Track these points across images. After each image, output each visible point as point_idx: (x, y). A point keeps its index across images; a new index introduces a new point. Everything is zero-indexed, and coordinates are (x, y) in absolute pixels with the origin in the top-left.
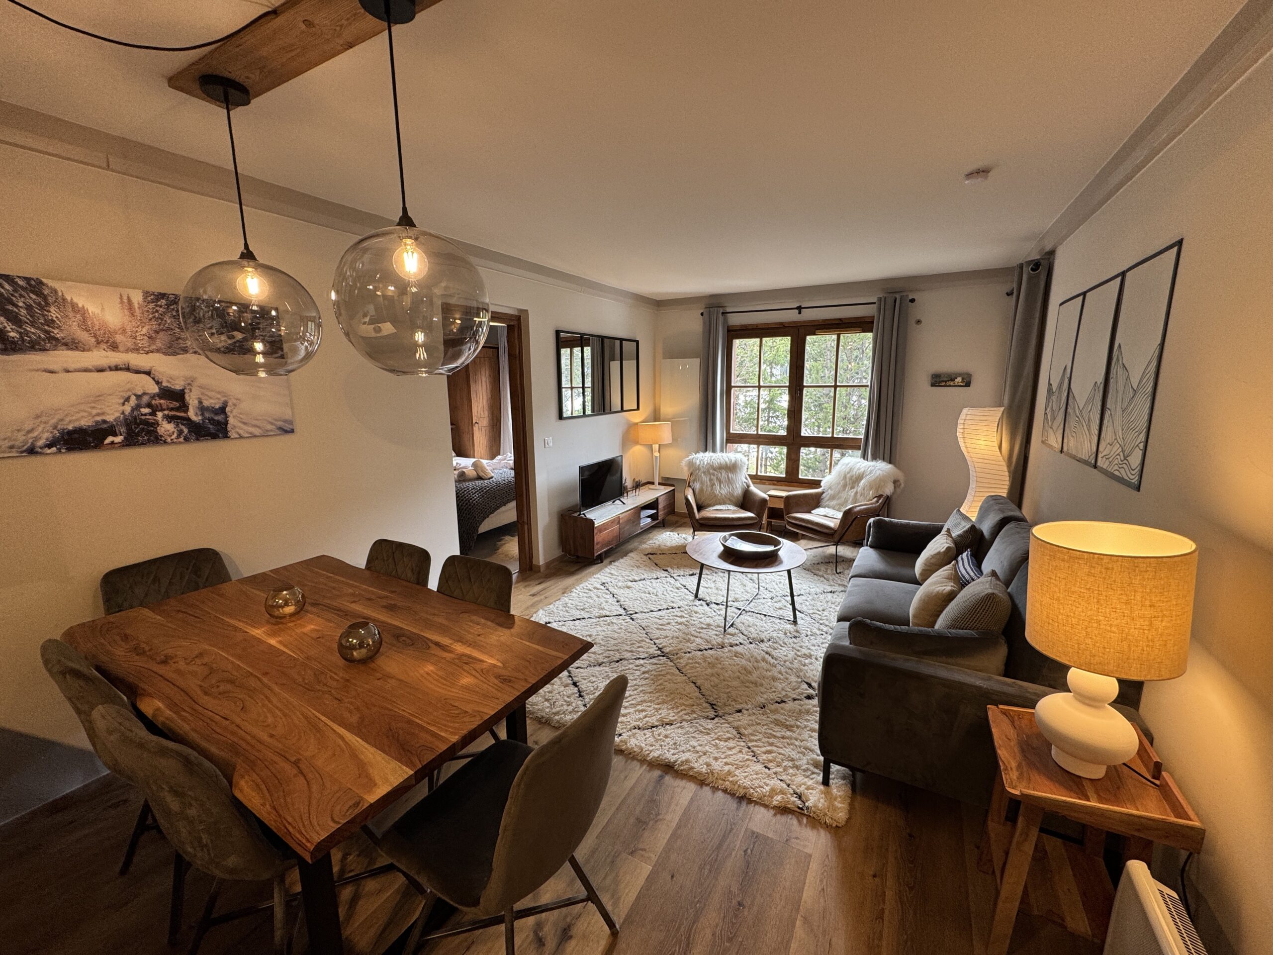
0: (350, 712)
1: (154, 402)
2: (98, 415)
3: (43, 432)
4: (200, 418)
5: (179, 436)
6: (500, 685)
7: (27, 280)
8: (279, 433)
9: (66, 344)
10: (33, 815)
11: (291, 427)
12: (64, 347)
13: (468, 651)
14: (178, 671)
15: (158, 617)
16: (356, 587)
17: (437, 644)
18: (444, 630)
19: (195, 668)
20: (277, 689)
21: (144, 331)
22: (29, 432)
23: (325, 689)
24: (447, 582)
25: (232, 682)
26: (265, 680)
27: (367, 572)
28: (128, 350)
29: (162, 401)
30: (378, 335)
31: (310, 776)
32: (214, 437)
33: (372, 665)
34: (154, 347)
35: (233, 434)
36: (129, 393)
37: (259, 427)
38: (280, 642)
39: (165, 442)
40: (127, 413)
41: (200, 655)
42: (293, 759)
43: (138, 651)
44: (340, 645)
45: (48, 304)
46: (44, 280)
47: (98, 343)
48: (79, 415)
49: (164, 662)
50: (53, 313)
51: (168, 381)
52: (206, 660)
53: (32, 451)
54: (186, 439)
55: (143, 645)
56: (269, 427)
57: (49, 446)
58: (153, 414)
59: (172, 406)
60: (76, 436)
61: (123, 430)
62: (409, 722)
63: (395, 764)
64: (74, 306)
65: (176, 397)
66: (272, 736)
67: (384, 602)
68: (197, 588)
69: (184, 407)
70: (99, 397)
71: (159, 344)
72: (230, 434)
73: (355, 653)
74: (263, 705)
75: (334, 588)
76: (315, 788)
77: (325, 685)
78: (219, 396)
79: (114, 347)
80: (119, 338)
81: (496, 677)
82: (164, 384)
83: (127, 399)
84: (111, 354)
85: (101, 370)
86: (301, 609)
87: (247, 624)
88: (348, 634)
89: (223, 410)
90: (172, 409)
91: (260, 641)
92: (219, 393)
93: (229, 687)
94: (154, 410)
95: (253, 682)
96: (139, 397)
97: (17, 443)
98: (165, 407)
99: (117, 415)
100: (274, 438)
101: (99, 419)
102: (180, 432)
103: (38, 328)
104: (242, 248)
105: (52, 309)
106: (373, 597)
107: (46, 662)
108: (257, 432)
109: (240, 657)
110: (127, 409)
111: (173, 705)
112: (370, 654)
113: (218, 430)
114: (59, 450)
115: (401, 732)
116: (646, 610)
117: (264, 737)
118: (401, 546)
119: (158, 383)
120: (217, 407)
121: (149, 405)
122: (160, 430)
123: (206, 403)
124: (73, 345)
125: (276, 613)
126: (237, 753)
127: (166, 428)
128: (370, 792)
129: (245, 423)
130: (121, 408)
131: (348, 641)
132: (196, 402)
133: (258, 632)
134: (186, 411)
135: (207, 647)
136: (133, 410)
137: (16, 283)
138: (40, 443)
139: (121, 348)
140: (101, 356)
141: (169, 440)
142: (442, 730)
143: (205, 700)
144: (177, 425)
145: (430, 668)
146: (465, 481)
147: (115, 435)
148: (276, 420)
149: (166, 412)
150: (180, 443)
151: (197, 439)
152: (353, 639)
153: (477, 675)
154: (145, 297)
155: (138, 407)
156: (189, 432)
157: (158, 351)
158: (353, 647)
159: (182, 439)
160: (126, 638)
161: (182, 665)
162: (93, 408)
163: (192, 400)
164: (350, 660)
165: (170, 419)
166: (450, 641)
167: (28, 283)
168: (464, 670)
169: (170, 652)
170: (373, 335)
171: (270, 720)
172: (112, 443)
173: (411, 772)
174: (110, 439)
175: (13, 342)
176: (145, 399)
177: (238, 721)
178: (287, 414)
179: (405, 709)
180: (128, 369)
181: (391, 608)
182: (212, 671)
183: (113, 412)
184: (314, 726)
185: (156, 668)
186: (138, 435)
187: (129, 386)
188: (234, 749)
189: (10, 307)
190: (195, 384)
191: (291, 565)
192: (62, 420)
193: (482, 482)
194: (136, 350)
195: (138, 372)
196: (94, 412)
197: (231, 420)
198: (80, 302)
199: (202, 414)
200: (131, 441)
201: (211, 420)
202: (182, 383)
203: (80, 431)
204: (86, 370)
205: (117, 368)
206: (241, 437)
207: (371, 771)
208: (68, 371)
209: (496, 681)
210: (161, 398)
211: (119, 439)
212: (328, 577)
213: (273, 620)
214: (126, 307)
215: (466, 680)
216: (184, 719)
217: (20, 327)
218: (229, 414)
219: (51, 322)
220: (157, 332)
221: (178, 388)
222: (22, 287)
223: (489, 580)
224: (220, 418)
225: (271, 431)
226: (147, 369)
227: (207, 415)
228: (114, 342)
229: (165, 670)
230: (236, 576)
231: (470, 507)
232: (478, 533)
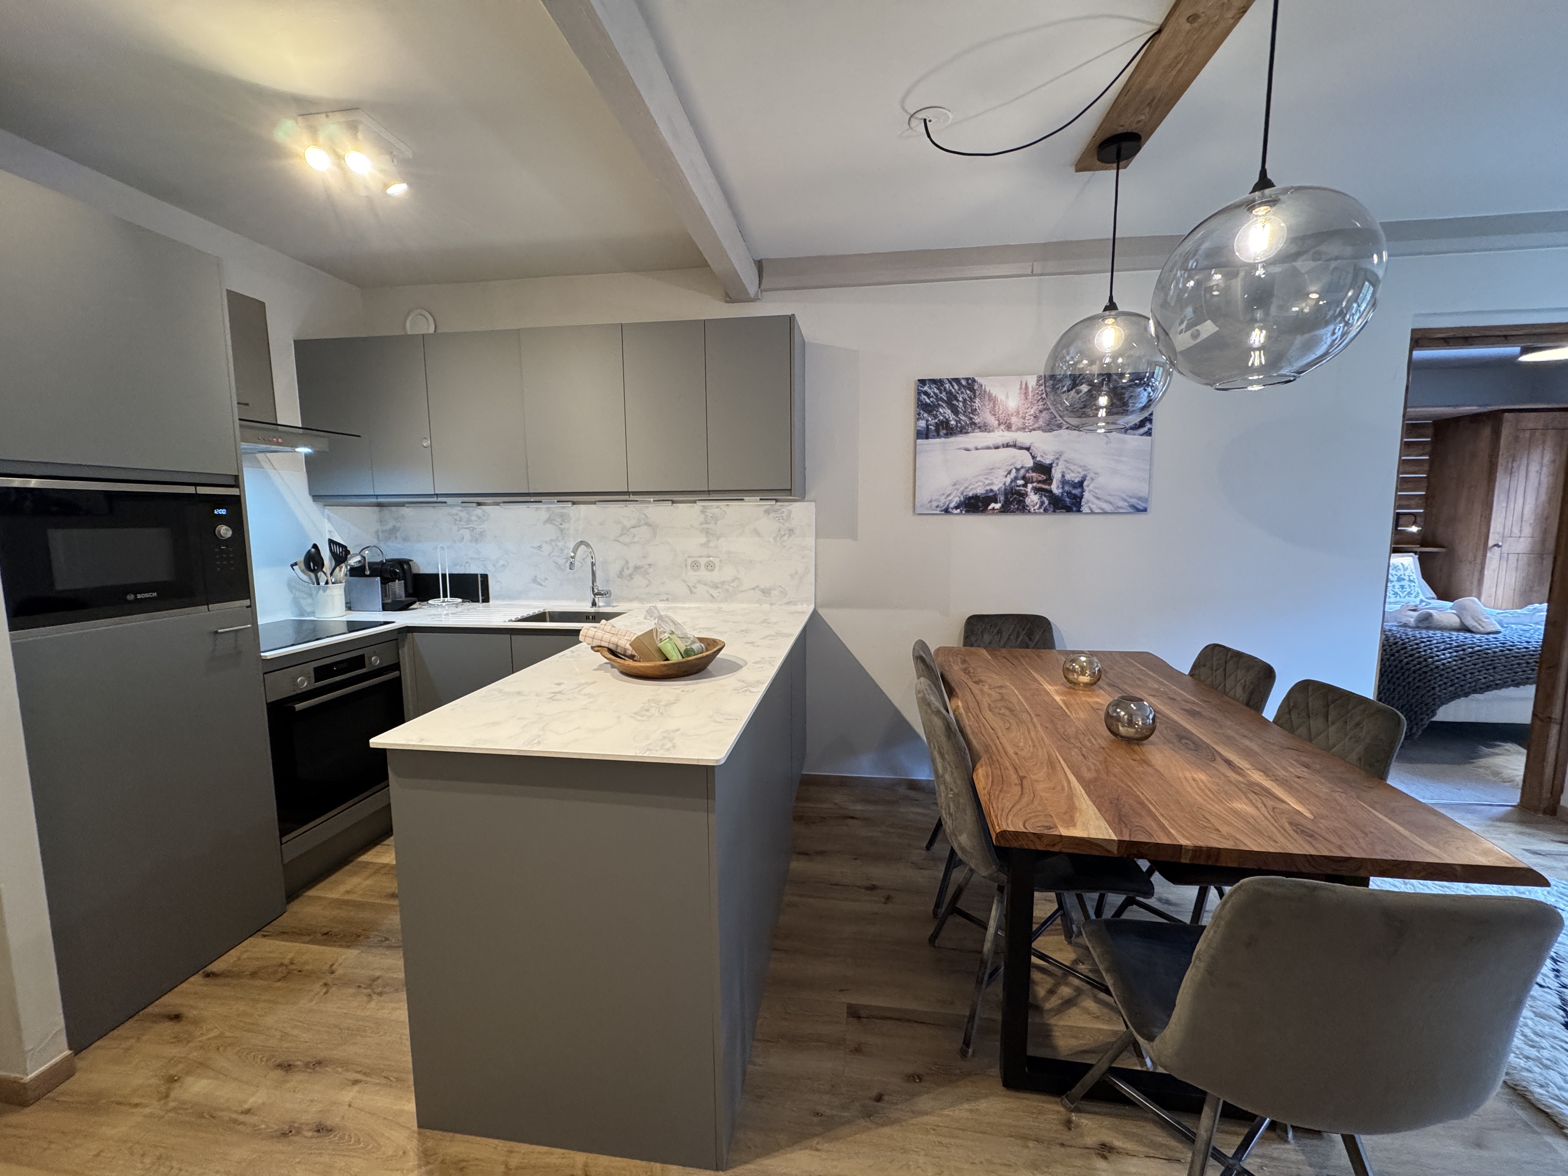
0: (1089, 769)
1: (1027, 475)
2: (989, 484)
3: (955, 497)
4: (1060, 491)
5: (1040, 507)
6: (1292, 833)
7: (967, 379)
8: (1131, 511)
9: (979, 428)
10: (900, 782)
11: (1144, 505)
12: (978, 430)
13: (1268, 784)
14: (982, 691)
15: (989, 657)
16: (1164, 685)
17: (1229, 763)
18: (1247, 753)
19: (993, 693)
20: (1039, 728)
21: (1032, 412)
22: (948, 496)
23: (1079, 745)
24: (1289, 712)
25: (1011, 711)
26: (1035, 719)
27: (1190, 678)
28: (1018, 429)
29: (1034, 474)
31: (1026, 790)
32: (1069, 510)
33: (1136, 748)
34: (1036, 425)
35: (1085, 509)
36: (1012, 467)
37: (1111, 503)
38: (1063, 701)
39: (1029, 512)
40: (1007, 484)
41: (1001, 687)
42: (1021, 774)
43: (966, 671)
44: (1108, 713)
45: (975, 396)
46: (976, 378)
47: (999, 425)
48: (977, 485)
49: (977, 683)
50: (977, 403)
51: (1042, 456)
52: (1003, 691)
53: (947, 511)
54: (1046, 510)
55: (971, 669)
56: (1121, 504)
57: (956, 508)
58: (1025, 486)
59: (1040, 479)
60: (972, 501)
61: (1002, 498)
62: (1142, 804)
63: (1103, 824)
64: (990, 395)
65: (1044, 470)
66: (1016, 754)
67: (1188, 706)
68: (1025, 648)
69: (1049, 480)
70: (991, 470)
71: (1041, 422)
72: (1082, 509)
73: (1121, 728)
74: (1023, 734)
75: (1139, 679)
76: (1025, 800)
77: (1081, 743)
78: (1080, 470)
79: (1009, 427)
80: (1014, 420)
81: (1290, 823)
82: (1038, 459)
83: (1009, 472)
84: (1006, 433)
85: (997, 448)
86: (1095, 683)
87: (1045, 680)
88: (1117, 704)
89: (1080, 484)
90: (1039, 482)
91: (1047, 693)
92: (1081, 467)
93: (1007, 713)
94: (1027, 481)
95: (1025, 716)
96: (1018, 470)
97: (941, 504)
98: (1035, 480)
99: (1001, 485)
100: (1124, 517)
101: (988, 488)
102: (1042, 503)
103: (966, 416)
104: (1106, 302)
105: (977, 400)
106: (1178, 698)
107: (914, 649)
108: (1108, 508)
109: (1026, 699)
110: (1008, 480)
111: (967, 709)
112: (1138, 736)
113: (1073, 504)
114: (961, 511)
115: (1127, 806)
117: (1011, 751)
118: (1239, 655)
119: (1034, 457)
120: (1076, 480)
121: (1024, 478)
122: (1028, 501)
123: (1068, 477)
124: (984, 428)
125: (1071, 677)
126: (987, 751)
127: (1033, 499)
128: (1068, 827)
129: (1098, 498)
130: (1004, 480)
131: (1115, 711)
132: (1060, 475)
133: (1048, 687)
134: (1050, 484)
135: (1009, 684)
136: (1011, 482)
137: (961, 384)
138: (952, 505)
139: (1014, 428)
140: (1000, 436)
141: (1032, 510)
142: (1173, 827)
143: (988, 715)
144: (1041, 497)
145: (1202, 776)
147: (996, 502)
148: (1131, 497)
149: (1035, 484)
150: (1040, 513)
151: (1054, 511)
152: (1122, 710)
153: (1263, 810)
154: (1038, 381)
155: (1016, 478)
156: (1049, 503)
157: (1039, 428)
158: (1118, 719)
159: (1042, 510)
160: (964, 662)
161: (986, 688)
162: (987, 479)
163: (1056, 474)
164: (1115, 733)
165: (1037, 490)
166: (1248, 766)
167: (968, 383)
168: (1247, 798)
169: (983, 678)
171: (1021, 744)
172: (993, 509)
173: (1114, 837)
174: (993, 505)
175: (952, 429)
176: (1022, 472)
177: (1000, 734)
178: (1143, 490)
179: (1146, 793)
180: (1015, 446)
181: (1192, 714)
182: (1002, 699)
183: (999, 483)
184: (1052, 764)
185: (971, 684)
186: (1011, 503)
187: (1013, 461)
188: (987, 748)
189: (955, 402)
190: (1062, 458)
191: (1110, 653)
192: (967, 488)
194: (1023, 429)
195: (1021, 448)
196: (987, 482)
197: (1086, 495)
198: (994, 392)
199: (1063, 488)
200: (1005, 510)
201: (1069, 493)
202: (1052, 457)
203: (976, 497)
204: (988, 448)
205: (1008, 446)
206: (1092, 513)
207: (1078, 815)
208: (977, 449)
209: (1287, 826)
210: (1034, 471)
211: (998, 506)
212: (1140, 669)
213: (1068, 685)
214: (1023, 391)
215: (1241, 806)
216: (968, 717)
217: (957, 416)
218: (1085, 488)
219: (974, 411)
220: (1041, 411)
221: (1048, 462)
222: (964, 386)
223: (1358, 725)
224: (1076, 492)
225: (1120, 508)
226: (1027, 445)
227: (1066, 488)
228: (1010, 423)
229: (975, 688)
230: (1058, 646)
231: (1425, 669)
232: (1434, 719)
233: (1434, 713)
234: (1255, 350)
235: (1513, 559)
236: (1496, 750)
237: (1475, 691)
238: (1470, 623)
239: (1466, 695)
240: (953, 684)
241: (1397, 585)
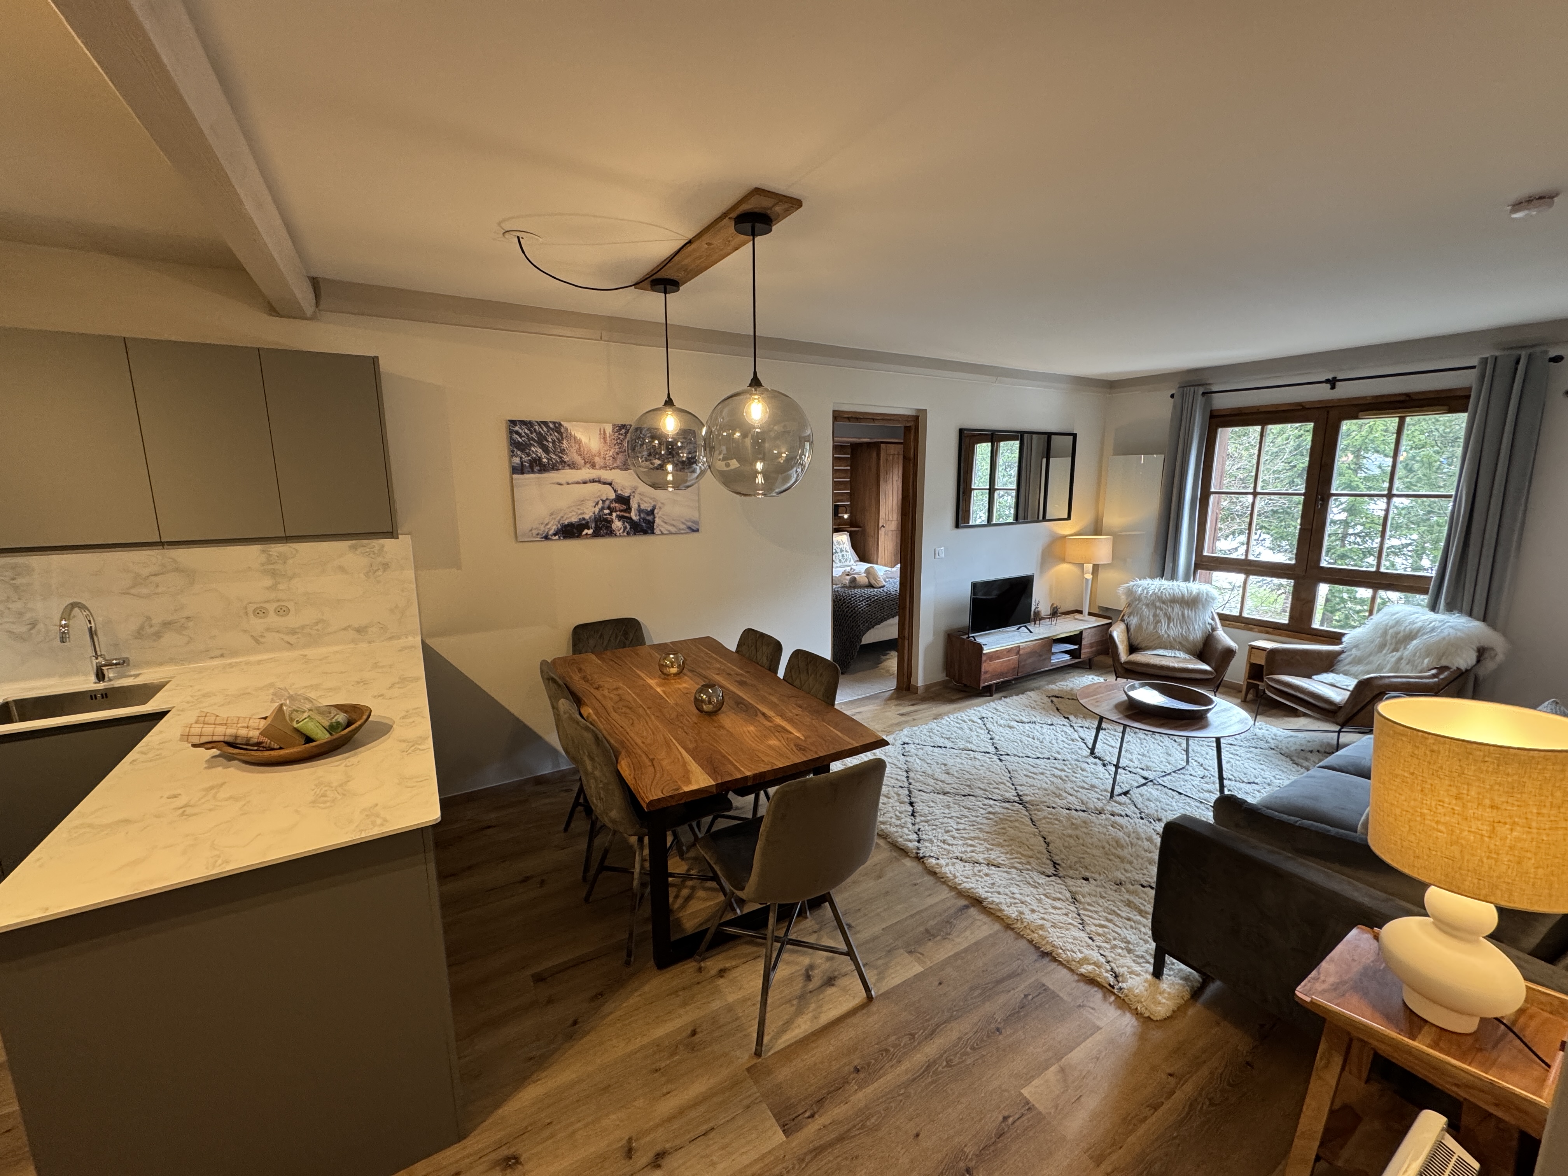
0: (691, 741)
1: (612, 505)
2: (581, 514)
3: (553, 525)
4: (638, 518)
5: (624, 531)
6: (796, 751)
7: (554, 423)
8: (688, 531)
9: (569, 465)
10: (527, 781)
11: (697, 527)
12: (568, 468)
13: (784, 724)
14: (604, 696)
15: (599, 662)
16: (724, 664)
17: (764, 714)
18: (773, 706)
19: (612, 696)
20: (653, 718)
21: (611, 454)
22: (547, 524)
23: (680, 725)
24: (791, 671)
25: (630, 708)
26: (648, 711)
27: (736, 654)
28: (601, 468)
29: (617, 505)
30: (729, 468)
31: (657, 769)
32: (645, 532)
33: (714, 718)
34: (615, 465)
35: (657, 531)
36: (599, 499)
37: (674, 526)
38: (663, 691)
39: (616, 535)
40: (596, 513)
41: (617, 689)
42: (651, 757)
43: (585, 678)
44: (695, 698)
45: (562, 438)
46: (562, 423)
47: (585, 463)
48: (571, 514)
49: (597, 688)
50: (565, 444)
51: (621, 490)
52: (620, 692)
53: (546, 538)
54: (628, 534)
55: (588, 677)
56: (684, 527)
57: (555, 535)
58: (611, 514)
59: (622, 508)
60: (569, 528)
61: (593, 525)
62: (724, 756)
63: (706, 776)
64: (575, 438)
65: (624, 501)
66: (643, 743)
67: (738, 678)
68: (624, 647)
69: (629, 509)
70: (582, 501)
71: (618, 463)
72: (655, 531)
73: (704, 707)
74: (643, 725)
75: (708, 662)
76: (658, 775)
77: (681, 722)
78: (651, 501)
79: (593, 466)
80: (597, 459)
81: (795, 745)
82: (619, 492)
83: (597, 504)
84: (592, 471)
85: (585, 483)
86: (681, 672)
87: (647, 675)
88: (700, 691)
89: (652, 512)
90: (621, 511)
91: (651, 687)
92: (651, 498)
93: (628, 711)
94: (612, 510)
95: (641, 711)
96: (604, 501)
97: (541, 532)
98: (618, 509)
99: (591, 514)
100: (684, 535)
101: (581, 517)
102: (625, 528)
103: (556, 455)
104: (665, 398)
105: (565, 442)
106: (732, 673)
107: (542, 672)
108: (673, 530)
109: (638, 695)
110: (597, 510)
111: (597, 713)
112: (715, 709)
113: (648, 528)
114: (559, 537)
115: (717, 761)
116: (1021, 755)
117: (639, 741)
118: (762, 635)
119: (615, 491)
120: (649, 509)
121: (609, 508)
122: (614, 526)
123: (642, 507)
124: (573, 466)
125: (665, 671)
126: (623, 747)
127: (617, 525)
128: (687, 786)
129: (666, 523)
130: (594, 509)
131: (700, 696)
132: (637, 505)
133: (652, 682)
134: (630, 513)
135: (621, 685)
136: (599, 511)
137: (549, 427)
138: (551, 532)
139: (597, 467)
140: (586, 473)
141: (618, 534)
142: (742, 767)
143: (613, 714)
144: (624, 523)
145: (752, 728)
146: (855, 587)
147: (589, 529)
148: (687, 521)
149: (618, 513)
150: (624, 536)
151: (635, 534)
152: (704, 694)
153: (783, 741)
154: (613, 429)
155: (603, 508)
156: (630, 528)
157: (617, 467)
158: (703, 701)
159: (625, 534)
160: (580, 670)
161: (606, 692)
162: (579, 509)
163: (634, 505)
164: (701, 711)
165: (620, 518)
166: (774, 715)
167: (555, 426)
168: (775, 736)
169: (601, 683)
170: (726, 469)
171: (645, 734)
172: (587, 534)
173: (714, 783)
174: (586, 531)
175: (545, 466)
176: (607, 503)
177: (628, 730)
178: (695, 516)
179: (724, 749)
180: (599, 482)
181: (742, 683)
182: (621, 699)
183: (589, 512)
184: (668, 744)
185: (592, 691)
186: (601, 529)
187: (599, 494)
188: (622, 743)
189: (545, 442)
190: (638, 491)
191: (685, 641)
192: (562, 517)
193: (872, 590)
194: (605, 467)
195: (604, 483)
196: (580, 512)
197: (657, 520)
198: (579, 435)
199: (640, 515)
200: (596, 534)
201: (644, 519)
202: (629, 491)
203: (571, 525)
204: (578, 483)
205: (593, 481)
206: (662, 534)
207: (691, 775)
208: (568, 484)
209: (794, 748)
210: (616, 502)
211: (590, 532)
212: (707, 653)
213: (663, 676)
214: (602, 436)
215: (773, 742)
216: (601, 722)
217: (548, 455)
218: (656, 515)
219: (563, 451)
220: (618, 454)
221: (627, 495)
222: (552, 429)
223: (821, 675)
224: (650, 518)
225: (683, 529)
226: (609, 481)
227: (642, 516)
228: (594, 463)
229: (597, 693)
230: (648, 643)
231: (855, 615)
232: (862, 643)
233: (861, 641)
234: (759, 473)
235: (890, 533)
236: (887, 657)
237: (877, 624)
238: (873, 582)
239: (873, 627)
240: (580, 695)
241: (840, 554)
